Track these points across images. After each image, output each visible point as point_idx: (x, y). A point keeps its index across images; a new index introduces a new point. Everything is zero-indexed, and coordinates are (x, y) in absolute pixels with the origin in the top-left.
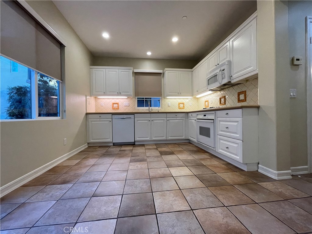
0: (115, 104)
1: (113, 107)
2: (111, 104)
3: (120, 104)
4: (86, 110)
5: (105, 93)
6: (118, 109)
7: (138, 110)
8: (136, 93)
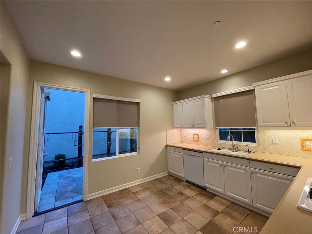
0: (195, 135)
1: (194, 137)
2: (192, 135)
3: (200, 135)
4: (166, 142)
5: (183, 126)
6: (198, 140)
7: (220, 144)
8: (217, 123)
